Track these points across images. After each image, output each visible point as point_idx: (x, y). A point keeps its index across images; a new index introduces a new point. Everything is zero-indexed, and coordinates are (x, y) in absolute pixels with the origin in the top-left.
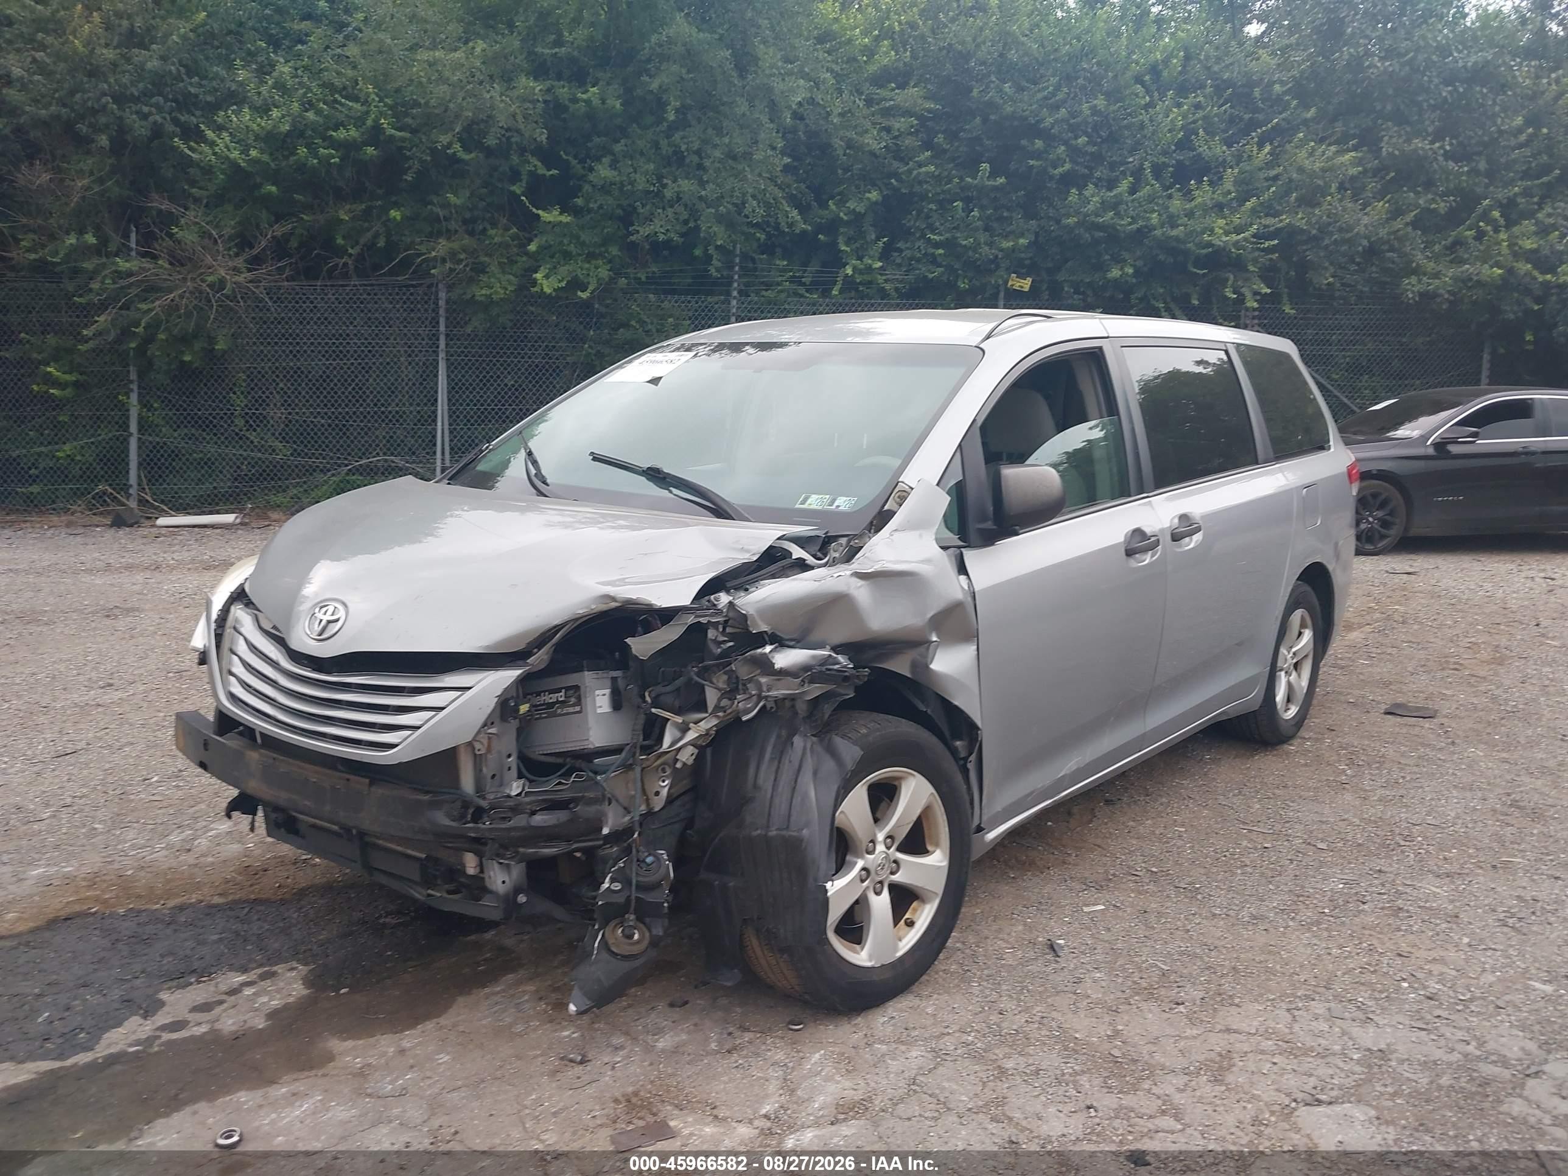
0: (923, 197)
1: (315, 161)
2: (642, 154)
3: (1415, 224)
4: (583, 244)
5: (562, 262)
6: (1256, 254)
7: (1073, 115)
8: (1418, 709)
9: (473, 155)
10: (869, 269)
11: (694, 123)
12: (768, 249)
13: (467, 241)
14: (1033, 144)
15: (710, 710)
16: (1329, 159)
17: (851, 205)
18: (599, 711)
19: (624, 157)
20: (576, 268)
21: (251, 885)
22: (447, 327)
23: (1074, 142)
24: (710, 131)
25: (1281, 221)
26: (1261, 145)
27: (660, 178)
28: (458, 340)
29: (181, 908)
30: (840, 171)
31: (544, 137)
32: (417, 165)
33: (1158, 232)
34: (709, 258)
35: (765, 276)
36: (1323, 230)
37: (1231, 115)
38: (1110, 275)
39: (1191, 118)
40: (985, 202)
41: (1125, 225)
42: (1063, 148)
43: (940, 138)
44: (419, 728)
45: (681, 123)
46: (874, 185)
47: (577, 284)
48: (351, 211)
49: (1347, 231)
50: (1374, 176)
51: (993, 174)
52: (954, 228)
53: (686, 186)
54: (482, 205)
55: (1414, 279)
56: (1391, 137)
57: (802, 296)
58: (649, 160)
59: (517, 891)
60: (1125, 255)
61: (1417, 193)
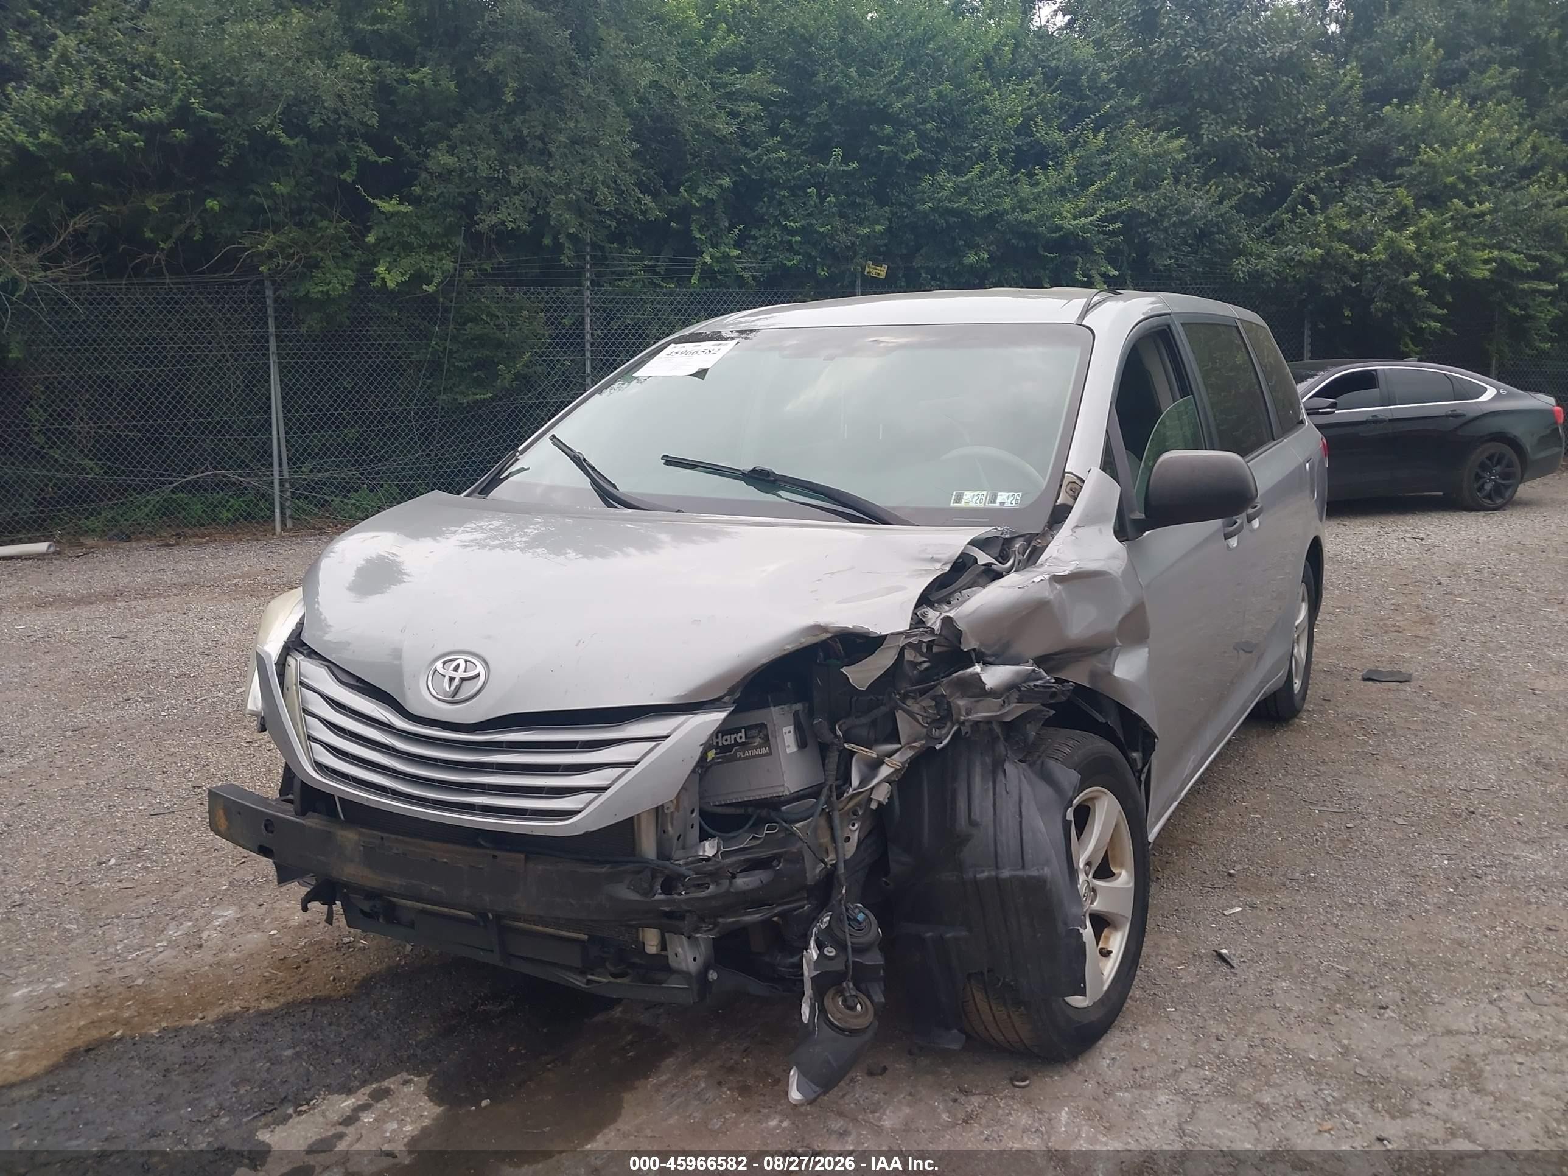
0: (774, 184)
1: (116, 145)
2: (480, 139)
3: (1238, 207)
4: (424, 234)
5: (402, 255)
6: (1101, 236)
7: (920, 100)
8: (1392, 673)
9: (297, 140)
10: (726, 257)
11: (534, 106)
12: (617, 237)
13: (295, 234)
14: (883, 129)
15: (903, 741)
16: (1160, 145)
17: (703, 191)
18: (789, 751)
19: (462, 142)
20: (421, 261)
21: (299, 982)
22: (277, 327)
23: (922, 127)
24: (553, 114)
25: (1122, 205)
26: (1096, 131)
27: (503, 164)
28: (290, 341)
29: (228, 1020)
30: (689, 156)
31: (375, 121)
32: (233, 151)
33: (1011, 217)
34: (558, 248)
35: (616, 266)
36: (1161, 213)
37: (1061, 102)
38: (966, 261)
39: (1027, 104)
40: (837, 187)
41: (979, 210)
42: (913, 133)
43: (786, 124)
44: (606, 789)
45: (520, 106)
46: (722, 171)
47: (419, 278)
48: (158, 200)
49: (1184, 214)
50: (1196, 161)
51: (845, 160)
52: (808, 215)
53: (534, 172)
54: (309, 194)
55: (1243, 260)
56: (1210, 124)
57: (659, 286)
58: (489, 146)
59: (706, 968)
60: (978, 240)
61: (1235, 178)
